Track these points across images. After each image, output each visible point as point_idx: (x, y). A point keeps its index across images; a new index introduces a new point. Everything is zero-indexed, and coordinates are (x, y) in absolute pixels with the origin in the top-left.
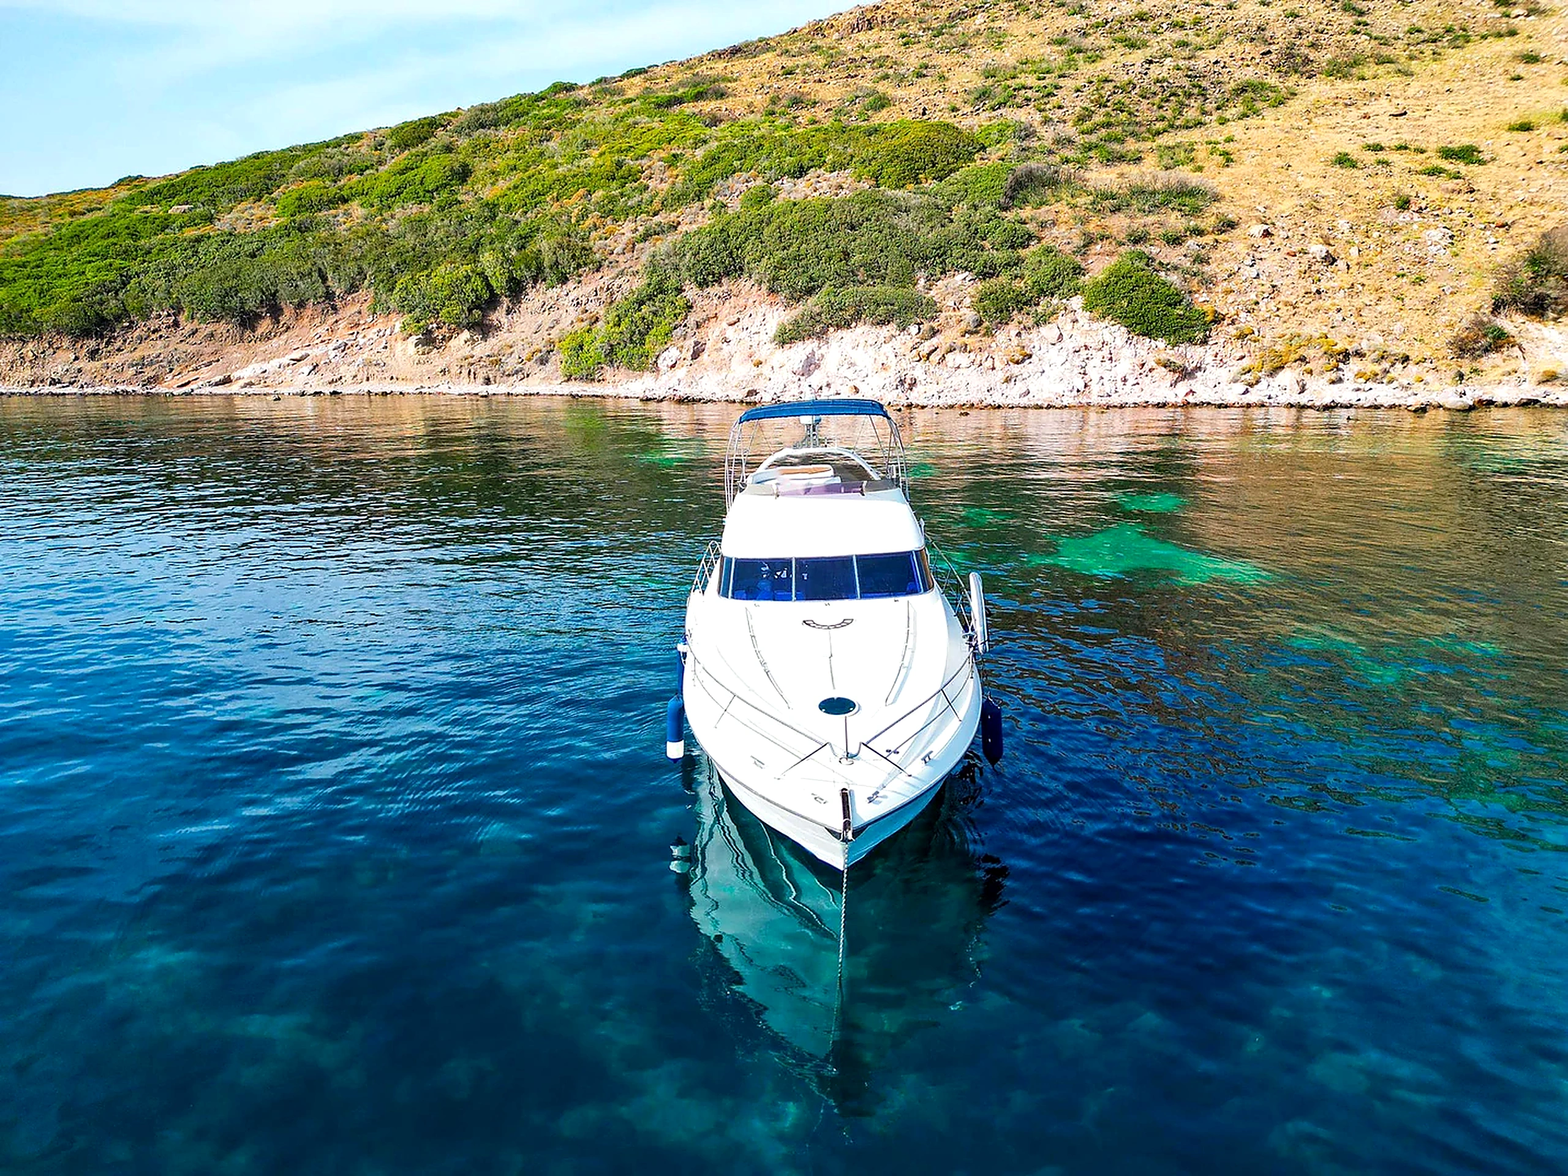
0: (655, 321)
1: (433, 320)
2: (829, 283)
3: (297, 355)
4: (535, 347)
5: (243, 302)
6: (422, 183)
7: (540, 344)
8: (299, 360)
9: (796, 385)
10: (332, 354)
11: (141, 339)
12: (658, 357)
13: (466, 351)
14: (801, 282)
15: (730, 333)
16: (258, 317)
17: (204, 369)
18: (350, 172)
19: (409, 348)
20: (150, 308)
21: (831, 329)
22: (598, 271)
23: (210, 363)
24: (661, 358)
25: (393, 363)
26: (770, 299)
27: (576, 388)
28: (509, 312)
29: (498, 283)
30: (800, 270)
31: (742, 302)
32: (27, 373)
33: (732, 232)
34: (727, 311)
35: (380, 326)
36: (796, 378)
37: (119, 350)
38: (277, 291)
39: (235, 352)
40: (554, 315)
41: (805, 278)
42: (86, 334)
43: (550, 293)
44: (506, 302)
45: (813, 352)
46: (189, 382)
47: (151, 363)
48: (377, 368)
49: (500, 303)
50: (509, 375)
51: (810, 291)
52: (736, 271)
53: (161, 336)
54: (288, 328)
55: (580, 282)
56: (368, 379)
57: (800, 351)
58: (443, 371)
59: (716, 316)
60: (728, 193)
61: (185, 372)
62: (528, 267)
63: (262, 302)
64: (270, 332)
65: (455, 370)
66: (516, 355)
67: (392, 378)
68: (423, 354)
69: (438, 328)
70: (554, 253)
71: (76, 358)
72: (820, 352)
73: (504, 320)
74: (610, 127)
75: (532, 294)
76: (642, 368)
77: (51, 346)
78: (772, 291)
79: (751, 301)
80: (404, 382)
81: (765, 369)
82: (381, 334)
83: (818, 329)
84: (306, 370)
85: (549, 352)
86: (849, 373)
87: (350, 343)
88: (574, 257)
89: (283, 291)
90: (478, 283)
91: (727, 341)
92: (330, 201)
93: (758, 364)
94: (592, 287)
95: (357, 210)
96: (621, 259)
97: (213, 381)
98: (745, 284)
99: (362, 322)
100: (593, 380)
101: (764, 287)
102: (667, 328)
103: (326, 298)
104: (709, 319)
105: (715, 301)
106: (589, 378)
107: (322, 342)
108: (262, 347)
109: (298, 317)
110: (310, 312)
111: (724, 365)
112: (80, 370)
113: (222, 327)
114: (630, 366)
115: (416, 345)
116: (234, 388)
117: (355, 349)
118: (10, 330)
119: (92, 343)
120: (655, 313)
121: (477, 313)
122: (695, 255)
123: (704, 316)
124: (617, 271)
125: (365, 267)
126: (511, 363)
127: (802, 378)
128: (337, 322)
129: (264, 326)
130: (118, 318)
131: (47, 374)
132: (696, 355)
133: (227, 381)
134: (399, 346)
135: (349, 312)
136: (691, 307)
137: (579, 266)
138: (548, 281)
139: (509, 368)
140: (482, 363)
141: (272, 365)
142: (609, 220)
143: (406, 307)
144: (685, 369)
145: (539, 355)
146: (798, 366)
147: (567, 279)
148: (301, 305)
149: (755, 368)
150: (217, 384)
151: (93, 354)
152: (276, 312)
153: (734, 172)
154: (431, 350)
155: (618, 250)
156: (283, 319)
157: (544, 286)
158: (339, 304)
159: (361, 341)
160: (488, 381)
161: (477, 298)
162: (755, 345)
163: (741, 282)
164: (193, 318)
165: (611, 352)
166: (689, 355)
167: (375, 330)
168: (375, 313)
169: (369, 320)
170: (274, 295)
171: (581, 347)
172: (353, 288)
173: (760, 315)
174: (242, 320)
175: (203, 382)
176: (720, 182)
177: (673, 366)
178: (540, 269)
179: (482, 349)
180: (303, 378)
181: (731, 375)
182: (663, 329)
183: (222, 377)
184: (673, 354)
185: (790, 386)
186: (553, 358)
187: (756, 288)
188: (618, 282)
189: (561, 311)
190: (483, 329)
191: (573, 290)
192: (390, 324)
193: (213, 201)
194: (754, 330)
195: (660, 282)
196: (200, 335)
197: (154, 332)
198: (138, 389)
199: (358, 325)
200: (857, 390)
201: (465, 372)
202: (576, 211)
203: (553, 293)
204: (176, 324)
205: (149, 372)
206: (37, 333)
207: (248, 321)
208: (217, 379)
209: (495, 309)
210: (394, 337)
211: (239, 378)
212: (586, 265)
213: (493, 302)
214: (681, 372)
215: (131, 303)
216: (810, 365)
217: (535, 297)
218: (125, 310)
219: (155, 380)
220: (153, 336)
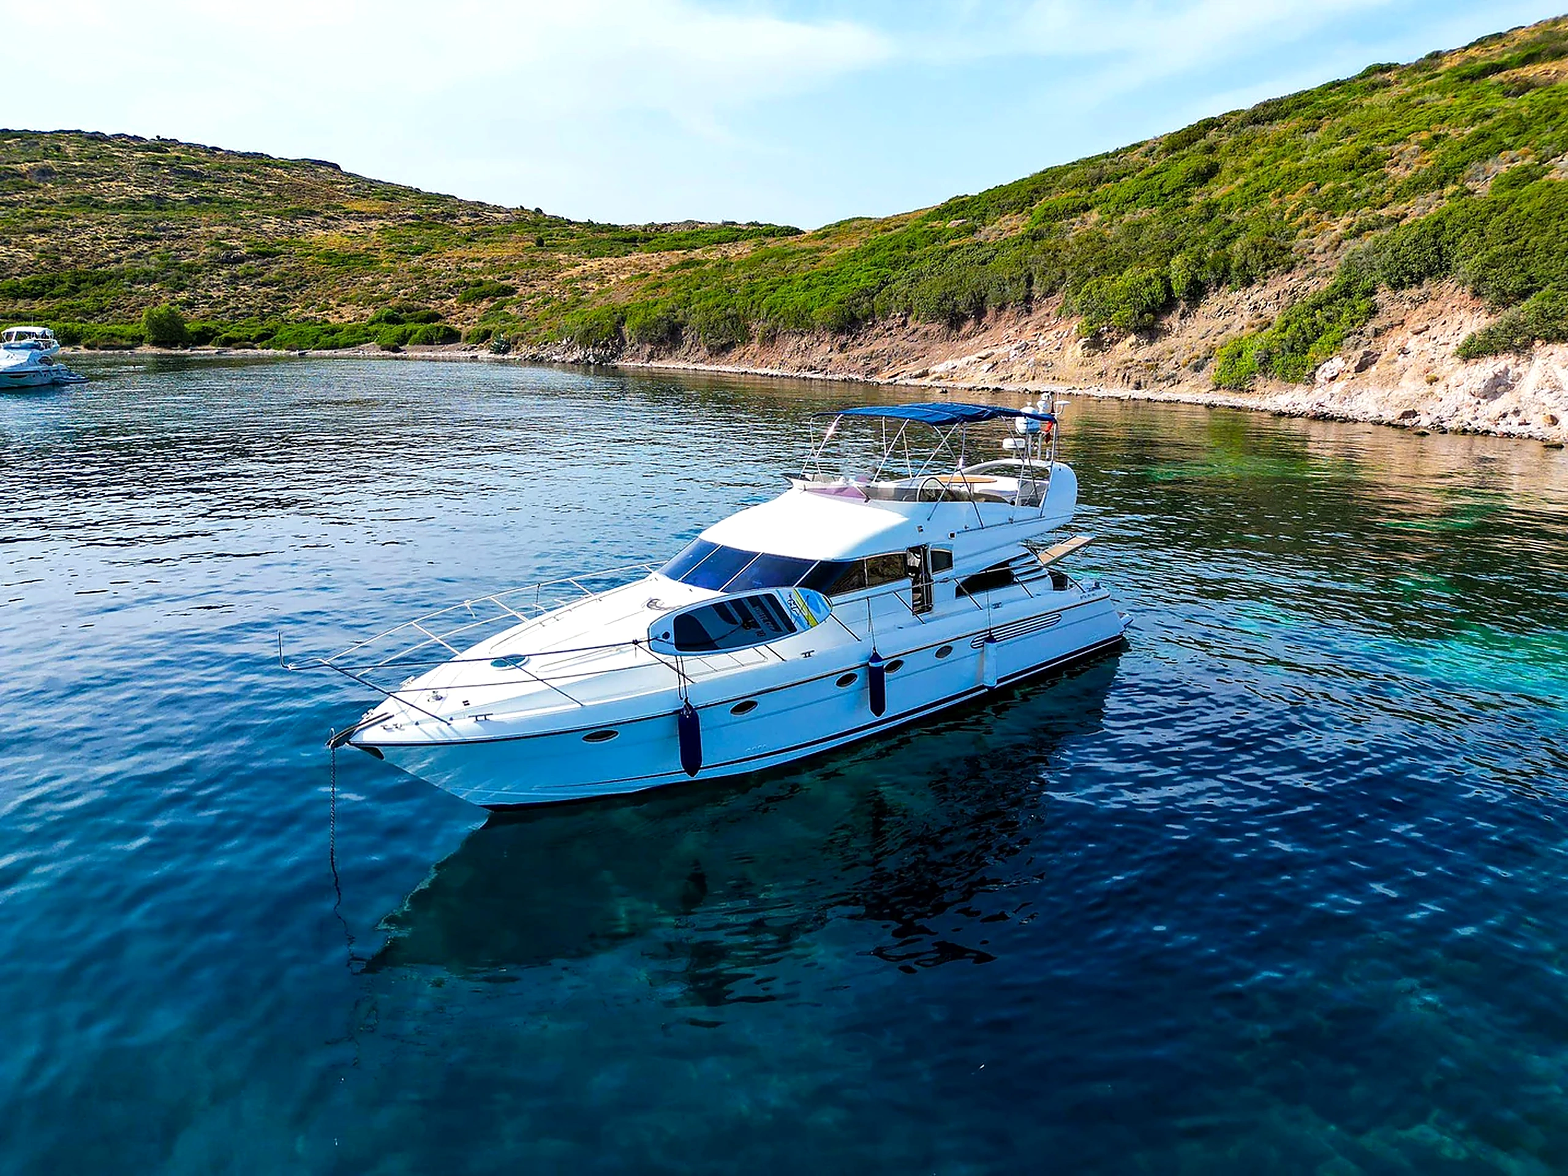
0: (1327, 327)
1: (1105, 323)
2: (1552, 284)
3: (983, 354)
4: (1196, 353)
5: (955, 306)
6: (1161, 187)
7: (1201, 351)
8: (984, 359)
9: (1471, 409)
10: (1012, 353)
11: (877, 336)
12: (1317, 368)
13: (1127, 356)
14: (1514, 283)
15: (1413, 344)
16: (965, 318)
17: (913, 363)
18: (1108, 181)
19: (1075, 351)
20: (890, 309)
21: (1538, 343)
22: (1288, 272)
23: (917, 359)
24: (1321, 369)
25: (1061, 364)
26: (1474, 304)
27: (1221, 398)
28: (1182, 316)
29: (1179, 286)
30: (1517, 268)
31: (1439, 306)
32: (797, 361)
33: (1448, 224)
34: (1417, 318)
35: (1061, 329)
36: (1474, 401)
37: (860, 345)
38: (986, 295)
39: (939, 349)
40: (1228, 320)
41: (1520, 278)
42: (840, 330)
43: (1231, 297)
44: (1183, 304)
45: (1507, 371)
46: (898, 374)
47: (876, 357)
48: (1044, 368)
49: (1177, 307)
50: (1160, 381)
51: (1524, 295)
52: (1442, 270)
53: (891, 334)
54: (987, 328)
55: (1265, 284)
56: (1034, 378)
57: (1487, 368)
58: (1101, 374)
59: (1402, 323)
60: (1481, 177)
61: (898, 365)
62: (1214, 269)
63: (970, 305)
64: (971, 332)
65: (1112, 373)
66: (1173, 361)
67: (1054, 378)
68: (1088, 356)
69: (1109, 331)
70: (1245, 254)
71: (831, 350)
72: (1517, 370)
73: (1176, 325)
74: (1387, 110)
75: (1212, 297)
76: (1296, 380)
77: (818, 339)
78: (1476, 294)
79: (1449, 306)
80: (1063, 383)
81: (1439, 388)
82: (1059, 336)
83: (1518, 341)
84: (985, 367)
85: (1206, 359)
86: (1548, 400)
87: (1030, 344)
88: (1265, 258)
89: (993, 293)
90: (1157, 285)
91: (1404, 352)
92: (1074, 210)
93: (1433, 381)
94: (1276, 290)
95: (1094, 216)
96: (1322, 258)
97: (914, 374)
98: (1448, 285)
99: (1047, 324)
100: (1242, 390)
101: (1468, 289)
102: (1338, 336)
103: (1025, 301)
104: (1392, 326)
105: (1407, 306)
106: (1238, 388)
107: (1009, 342)
108: (961, 345)
109: (997, 318)
110: (1007, 314)
111: (1394, 380)
112: (830, 360)
113: (935, 327)
114: (1284, 376)
115: (1083, 347)
116: (926, 381)
117: (1034, 349)
118: (796, 326)
119: (843, 338)
120: (1328, 319)
121: (1148, 317)
122: (1394, 252)
123: (1387, 322)
124: (1308, 272)
125: (1068, 271)
126: (1167, 368)
127: (1482, 401)
128: (1027, 323)
129: (969, 326)
130: (865, 318)
131: (810, 362)
132: (1361, 368)
133: (925, 374)
134: (1070, 349)
135: (1038, 315)
136: (1377, 312)
137: (1268, 267)
138: (1233, 284)
139: (1162, 373)
140: (1139, 367)
141: (960, 363)
142: (1325, 216)
143: (1085, 309)
144: (1343, 383)
145: (1196, 361)
146: (1479, 386)
147: (1253, 282)
148: (1002, 308)
149: (1428, 386)
150: (916, 377)
151: (842, 348)
152: (980, 313)
153: (1502, 150)
154: (1097, 353)
155: (1319, 248)
156: (984, 321)
157: (1228, 288)
158: (1034, 307)
159: (1041, 342)
160: (1138, 386)
161: (1153, 301)
162: (1438, 357)
163: (1446, 283)
164: (917, 319)
165: (1266, 361)
166: (1352, 367)
167: (1054, 332)
168: (1060, 316)
169: (1053, 322)
170: (983, 299)
171: (1240, 355)
172: (1051, 292)
173: (1456, 322)
174: (952, 321)
175: (906, 375)
176: (1475, 164)
177: (1333, 379)
178: (1226, 271)
179: (1145, 353)
180: (980, 375)
181: (1395, 393)
182: (1331, 337)
183: (921, 371)
184: (1337, 363)
185: (1466, 410)
186: (1210, 365)
187: (1459, 290)
188: (1306, 284)
189: (1236, 316)
190: (1150, 332)
191: (1257, 294)
192: (1070, 326)
193: (983, 216)
194: (1441, 340)
195: (1349, 284)
196: (918, 334)
197: (887, 331)
198: (861, 378)
199: (1043, 327)
200: (1554, 421)
201: (1120, 375)
202: (1292, 207)
203: (1234, 296)
204: (905, 323)
205: (873, 364)
206: (811, 329)
207: (955, 321)
208: (917, 372)
209: (1170, 313)
210: (1069, 339)
211: (934, 373)
212: (1276, 265)
213: (1169, 305)
214: (1338, 387)
215: (879, 306)
216: (1497, 386)
217: (1214, 301)
218: (873, 312)
219: (875, 371)
220: (886, 334)
